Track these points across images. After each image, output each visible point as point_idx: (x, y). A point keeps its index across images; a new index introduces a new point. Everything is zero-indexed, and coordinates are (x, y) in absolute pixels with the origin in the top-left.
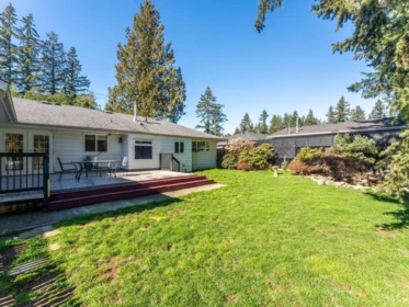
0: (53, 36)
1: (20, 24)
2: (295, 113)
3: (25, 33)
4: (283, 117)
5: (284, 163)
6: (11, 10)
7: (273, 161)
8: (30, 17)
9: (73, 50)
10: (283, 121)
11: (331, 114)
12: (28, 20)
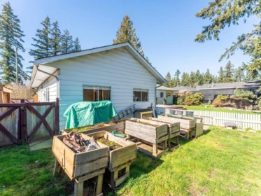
0: (67, 32)
1: (52, 27)
2: (198, 71)
3: (54, 31)
4: (190, 74)
5: (210, 102)
6: (48, 19)
7: (202, 101)
8: (57, 23)
9: (77, 39)
10: (190, 76)
11: (222, 72)
12: (55, 24)
